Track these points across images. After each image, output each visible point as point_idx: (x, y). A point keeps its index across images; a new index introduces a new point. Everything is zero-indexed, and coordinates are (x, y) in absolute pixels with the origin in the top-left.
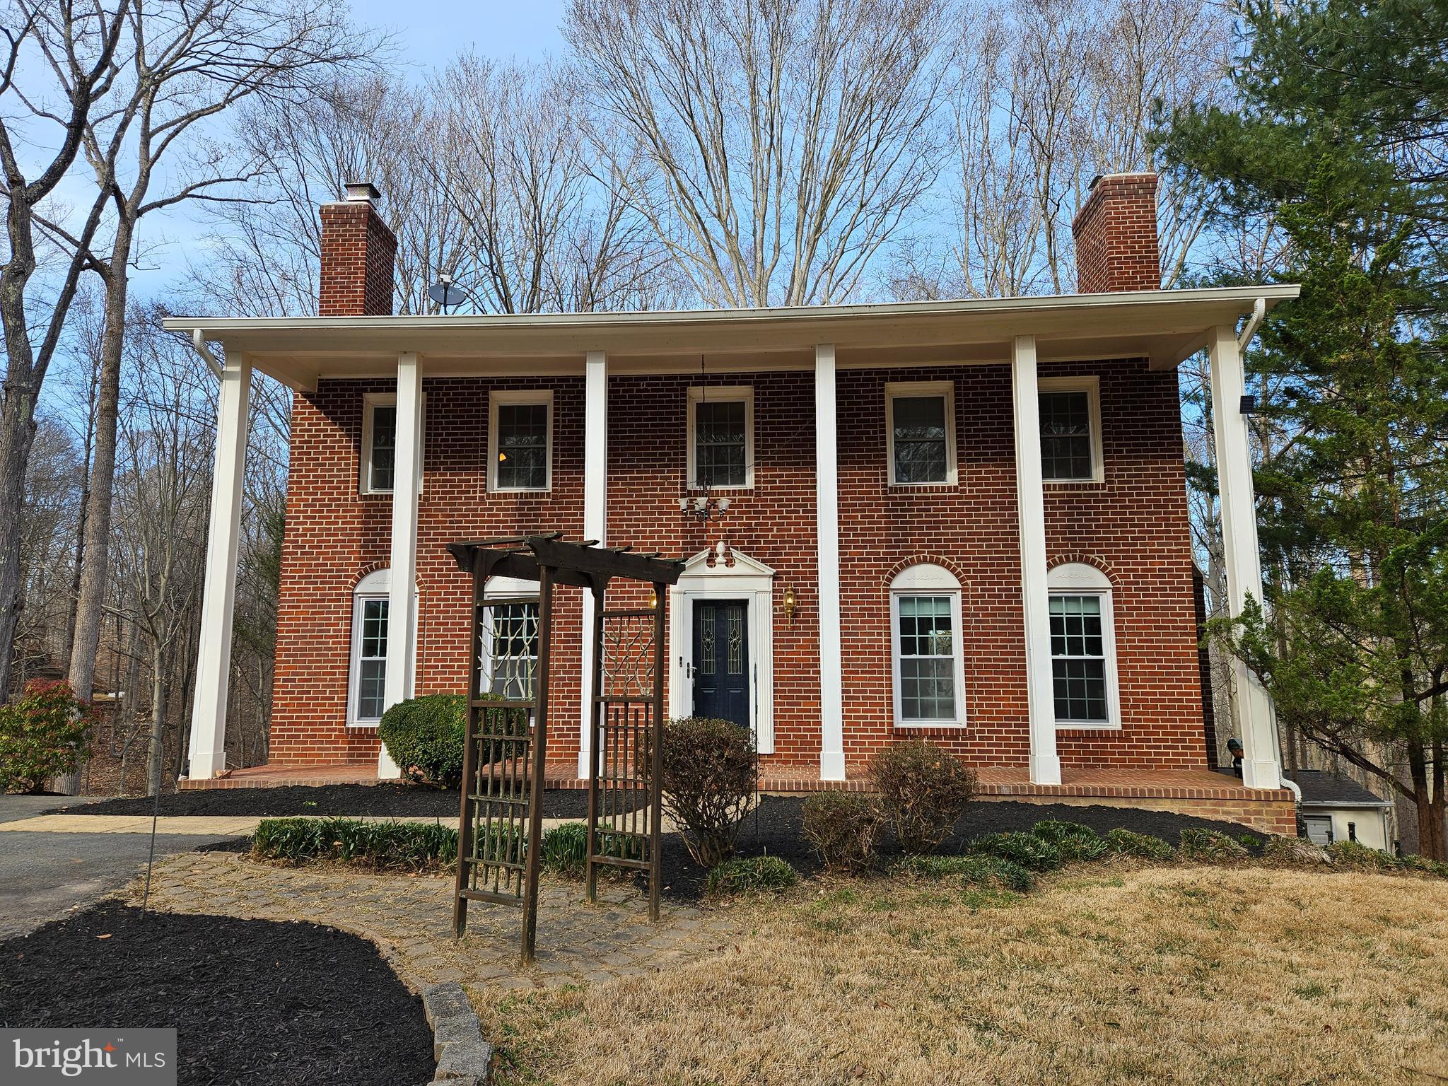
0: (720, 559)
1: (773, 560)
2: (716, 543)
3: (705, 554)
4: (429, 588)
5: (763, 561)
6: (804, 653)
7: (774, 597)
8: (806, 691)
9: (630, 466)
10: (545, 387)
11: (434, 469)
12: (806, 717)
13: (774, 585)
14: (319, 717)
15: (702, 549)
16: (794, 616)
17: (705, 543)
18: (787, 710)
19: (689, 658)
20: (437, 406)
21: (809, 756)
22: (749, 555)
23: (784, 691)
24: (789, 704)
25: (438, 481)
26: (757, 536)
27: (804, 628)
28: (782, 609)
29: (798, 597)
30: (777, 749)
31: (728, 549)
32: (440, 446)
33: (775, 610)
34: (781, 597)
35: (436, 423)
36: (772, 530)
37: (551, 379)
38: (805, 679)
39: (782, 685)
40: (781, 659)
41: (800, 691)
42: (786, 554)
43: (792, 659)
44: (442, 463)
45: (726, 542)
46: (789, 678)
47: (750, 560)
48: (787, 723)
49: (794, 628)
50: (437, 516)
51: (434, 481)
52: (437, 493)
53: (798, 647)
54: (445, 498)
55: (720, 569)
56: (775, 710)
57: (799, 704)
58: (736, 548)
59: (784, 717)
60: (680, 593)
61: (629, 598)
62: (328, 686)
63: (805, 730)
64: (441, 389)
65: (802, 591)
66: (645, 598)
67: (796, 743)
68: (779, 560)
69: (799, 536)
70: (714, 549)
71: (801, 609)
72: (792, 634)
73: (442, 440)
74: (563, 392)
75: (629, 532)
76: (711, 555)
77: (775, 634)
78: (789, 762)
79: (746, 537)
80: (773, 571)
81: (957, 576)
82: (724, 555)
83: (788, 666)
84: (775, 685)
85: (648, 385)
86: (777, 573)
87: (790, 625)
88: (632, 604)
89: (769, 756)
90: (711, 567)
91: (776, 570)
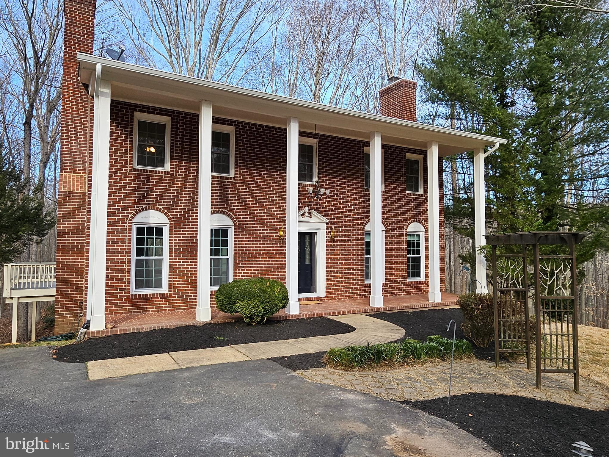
0: (307, 214)
1: (326, 216)
2: (305, 207)
4: (174, 221)
5: (323, 216)
6: (336, 255)
7: (327, 232)
8: (336, 271)
9: (270, 169)
10: (232, 125)
11: (175, 159)
12: (336, 281)
13: (326, 227)
14: (114, 290)
18: (330, 279)
20: (177, 125)
21: (337, 296)
22: (317, 213)
23: (329, 271)
24: (331, 276)
25: (178, 165)
26: (320, 205)
27: (336, 245)
28: (329, 237)
29: (335, 232)
30: (326, 295)
31: (309, 210)
32: (179, 147)
33: (327, 237)
34: (329, 232)
35: (176, 135)
36: (325, 203)
37: (234, 122)
38: (337, 265)
39: (329, 268)
40: (329, 258)
41: (334, 271)
42: (330, 214)
43: (332, 258)
44: (180, 156)
45: (308, 207)
46: (331, 266)
47: (319, 216)
48: (330, 284)
50: (178, 184)
51: (176, 165)
52: (178, 172)
53: (334, 253)
54: (182, 175)
55: (306, 219)
56: (326, 279)
57: (334, 276)
58: (313, 210)
59: (329, 281)
61: (270, 230)
62: (119, 273)
63: (336, 286)
64: (179, 117)
65: (336, 229)
66: (276, 230)
67: (333, 292)
68: (328, 216)
69: (335, 206)
71: (335, 237)
72: (332, 247)
73: (180, 144)
74: (240, 129)
75: (269, 200)
76: (304, 212)
77: (326, 247)
78: (330, 300)
79: (315, 205)
80: (327, 221)
81: (385, 226)
83: (331, 260)
84: (326, 268)
85: (277, 132)
87: (333, 244)
88: (271, 233)
89: (323, 297)
90: (303, 217)
91: (329, 221)
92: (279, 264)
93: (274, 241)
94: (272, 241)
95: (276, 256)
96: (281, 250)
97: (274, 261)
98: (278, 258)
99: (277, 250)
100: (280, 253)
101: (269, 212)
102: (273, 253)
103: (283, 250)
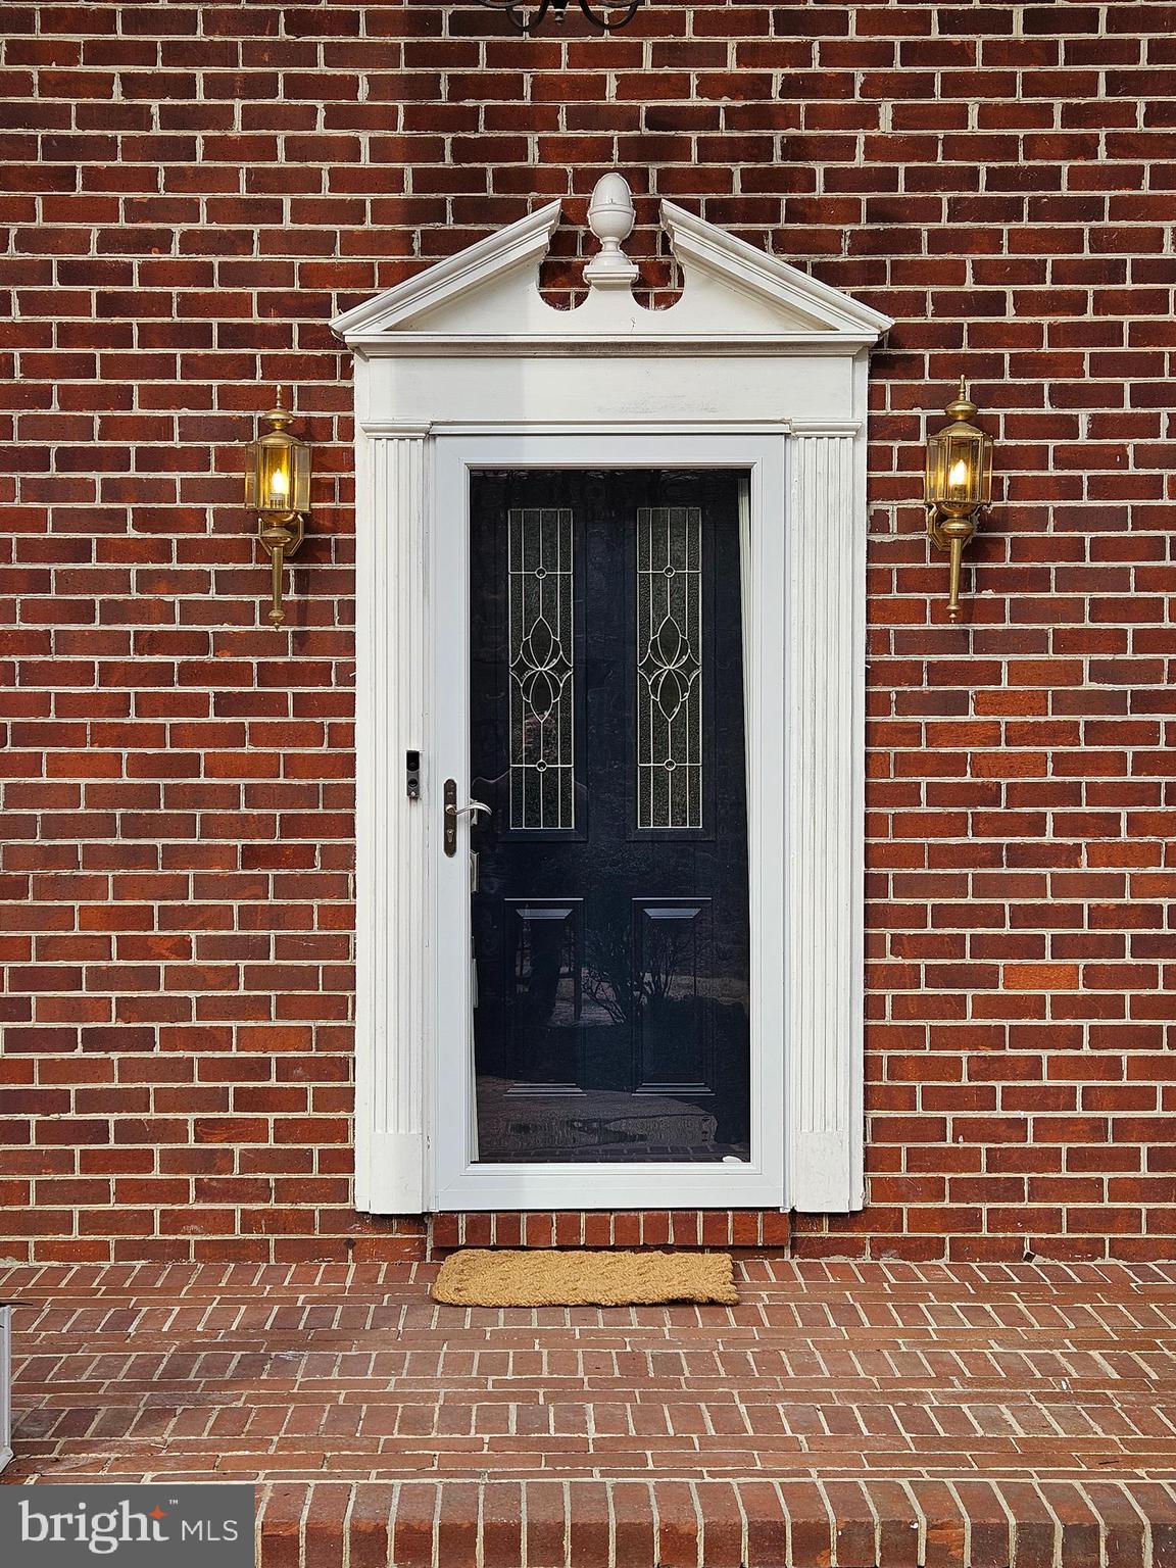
0: (610, 263)
1: (874, 273)
2: (588, 180)
3: (531, 234)
5: (829, 274)
6: (1016, 735)
7: (877, 459)
8: (1021, 916)
12: (1021, 1037)
13: (875, 398)
15: (516, 212)
16: (974, 551)
17: (527, 180)
18: (927, 1007)
19: (451, 759)
21: (1029, 1220)
22: (756, 239)
23: (916, 916)
24: (937, 977)
26: (795, 147)
27: (1021, 611)
28: (911, 520)
29: (1002, 459)
30: (878, 1189)
31: (647, 211)
33: (877, 522)
34: (915, 459)
36: (869, 117)
38: (1018, 856)
39: (905, 886)
40: (905, 764)
41: (993, 916)
42: (939, 241)
43: (955, 764)
45: (636, 180)
46: (940, 856)
47: (764, 268)
48: (926, 1067)
49: (969, 611)
53: (985, 704)
55: (607, 312)
56: (872, 1007)
57: (988, 978)
58: (692, 207)
59: (914, 1037)
60: (401, 434)
61: (148, 460)
63: (1012, 1099)
65: (1015, 427)
66: (227, 460)
67: (969, 1160)
68: (902, 273)
69: (1006, 148)
70: (575, 213)
71: (1004, 520)
72: (958, 642)
75: (141, 118)
76: (561, 242)
77: (875, 642)
78: (934, 1249)
80: (870, 325)
82: (630, 245)
83: (936, 795)
84: (873, 885)
86: (893, 337)
87: (953, 597)
88: (164, 490)
89: (837, 1219)
90: (559, 302)
91: (887, 322)
92: (264, 826)
93: (200, 582)
94: (177, 581)
95: (235, 735)
96: (293, 674)
97: (199, 796)
98: (251, 766)
99: (239, 674)
100: (276, 705)
101: (135, 260)
102: (197, 705)
103: (321, 674)
